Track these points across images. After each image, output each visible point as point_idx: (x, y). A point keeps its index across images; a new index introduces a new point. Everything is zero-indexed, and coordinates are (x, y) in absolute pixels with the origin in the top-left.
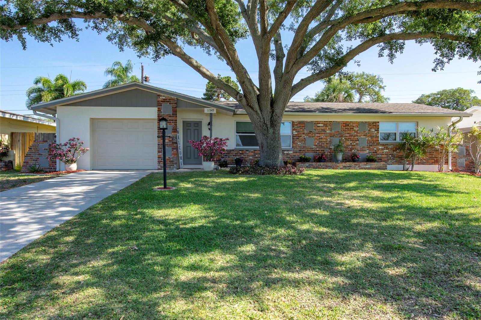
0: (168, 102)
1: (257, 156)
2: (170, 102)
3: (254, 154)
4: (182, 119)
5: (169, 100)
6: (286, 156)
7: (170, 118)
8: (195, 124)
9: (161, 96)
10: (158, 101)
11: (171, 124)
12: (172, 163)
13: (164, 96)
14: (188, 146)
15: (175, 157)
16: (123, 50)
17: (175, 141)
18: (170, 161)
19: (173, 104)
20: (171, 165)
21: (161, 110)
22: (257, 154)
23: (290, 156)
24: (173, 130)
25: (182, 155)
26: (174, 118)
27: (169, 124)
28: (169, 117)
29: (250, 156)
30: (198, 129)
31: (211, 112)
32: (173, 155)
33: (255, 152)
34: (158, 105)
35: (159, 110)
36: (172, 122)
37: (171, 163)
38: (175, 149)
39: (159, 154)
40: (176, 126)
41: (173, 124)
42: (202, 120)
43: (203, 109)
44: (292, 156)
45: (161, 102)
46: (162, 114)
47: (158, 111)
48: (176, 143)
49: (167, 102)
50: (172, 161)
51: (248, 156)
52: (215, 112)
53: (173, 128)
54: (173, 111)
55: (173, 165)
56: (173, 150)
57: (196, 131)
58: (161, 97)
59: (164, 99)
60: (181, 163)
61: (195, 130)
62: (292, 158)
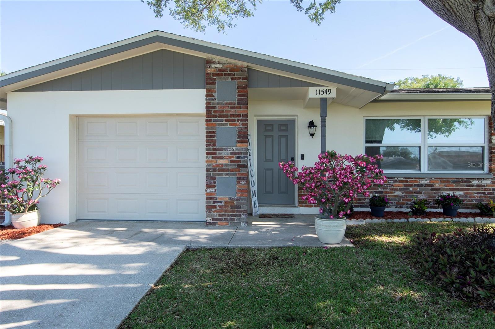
0: (229, 75)
1: (411, 189)
2: (234, 75)
3: (405, 185)
4: (256, 116)
5: (231, 70)
6: (475, 190)
7: (233, 111)
8: (281, 125)
9: (214, 62)
10: (208, 74)
11: (235, 125)
12: (237, 211)
13: (219, 63)
14: (267, 170)
15: (244, 197)
16: (161, 16)
17: (243, 161)
18: (232, 207)
19: (239, 79)
20: (236, 216)
21: (214, 94)
22: (411, 186)
23: (485, 190)
24: (239, 137)
25: (255, 188)
26: (241, 111)
27: (231, 125)
28: (232, 108)
29: (397, 189)
30: (286, 136)
31: (325, 96)
32: (239, 194)
33: (407, 182)
34: (207, 83)
35: (209, 95)
36: (238, 120)
37: (234, 212)
38: (243, 180)
39: (208, 191)
40: (247, 128)
41: (239, 124)
42: (296, 117)
43: (306, 88)
44: (490, 190)
45: (214, 75)
46: (216, 101)
47: (207, 95)
48: (246, 166)
49: (226, 75)
50: (238, 207)
51: (392, 189)
52: (333, 95)
53: (240, 133)
54: (239, 95)
55: (240, 216)
56: (238, 183)
57: (283, 140)
58: (213, 66)
59: (220, 70)
60: (255, 204)
61: (281, 136)
62: (489, 193)
